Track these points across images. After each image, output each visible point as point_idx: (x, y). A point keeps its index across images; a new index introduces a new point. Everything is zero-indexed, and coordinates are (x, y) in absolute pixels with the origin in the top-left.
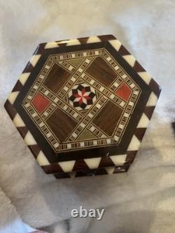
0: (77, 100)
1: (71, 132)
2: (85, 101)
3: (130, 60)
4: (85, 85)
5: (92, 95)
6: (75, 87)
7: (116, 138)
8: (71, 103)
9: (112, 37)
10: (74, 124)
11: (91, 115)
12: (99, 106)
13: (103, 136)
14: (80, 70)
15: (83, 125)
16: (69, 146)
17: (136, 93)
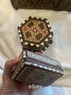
0: (34, 31)
1: (30, 37)
2: (35, 31)
3: (49, 26)
4: (37, 28)
5: (37, 31)
6: (34, 28)
7: (39, 41)
8: (32, 31)
9: (47, 20)
10: (31, 35)
11: (35, 35)
12: (38, 33)
13: (36, 40)
14: (37, 25)
15: (33, 36)
16: (28, 40)
17: (47, 33)
